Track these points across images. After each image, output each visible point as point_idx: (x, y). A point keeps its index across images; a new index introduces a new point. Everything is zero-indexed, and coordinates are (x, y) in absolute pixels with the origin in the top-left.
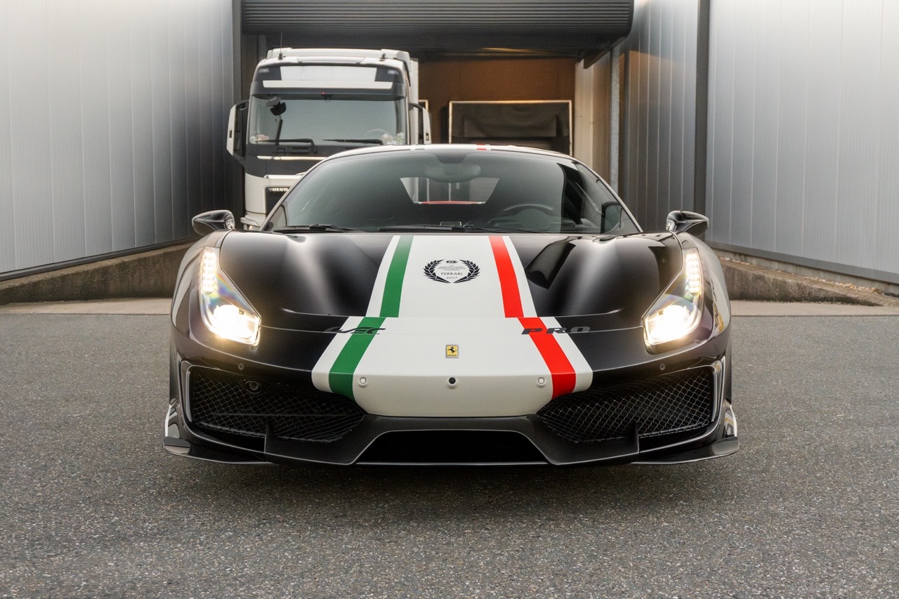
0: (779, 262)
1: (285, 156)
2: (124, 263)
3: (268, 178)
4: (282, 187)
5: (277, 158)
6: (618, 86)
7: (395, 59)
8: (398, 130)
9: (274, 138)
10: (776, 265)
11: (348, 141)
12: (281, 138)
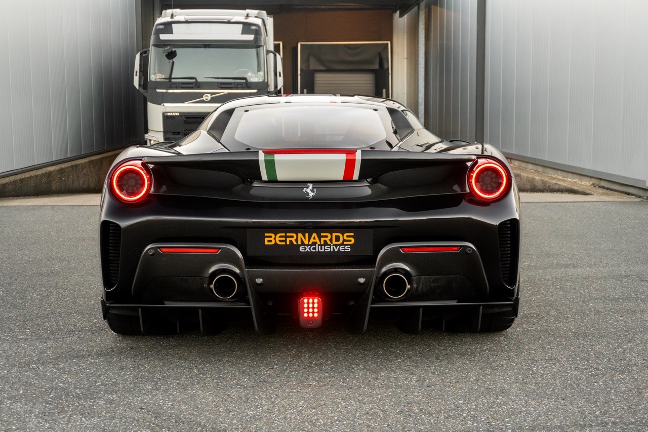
0: (532, 164)
1: (176, 89)
2: (62, 169)
3: (164, 105)
4: (175, 112)
5: (170, 91)
6: (424, 31)
7: (256, 17)
8: (259, 70)
9: (168, 76)
10: (530, 166)
11: (222, 78)
12: (173, 76)
